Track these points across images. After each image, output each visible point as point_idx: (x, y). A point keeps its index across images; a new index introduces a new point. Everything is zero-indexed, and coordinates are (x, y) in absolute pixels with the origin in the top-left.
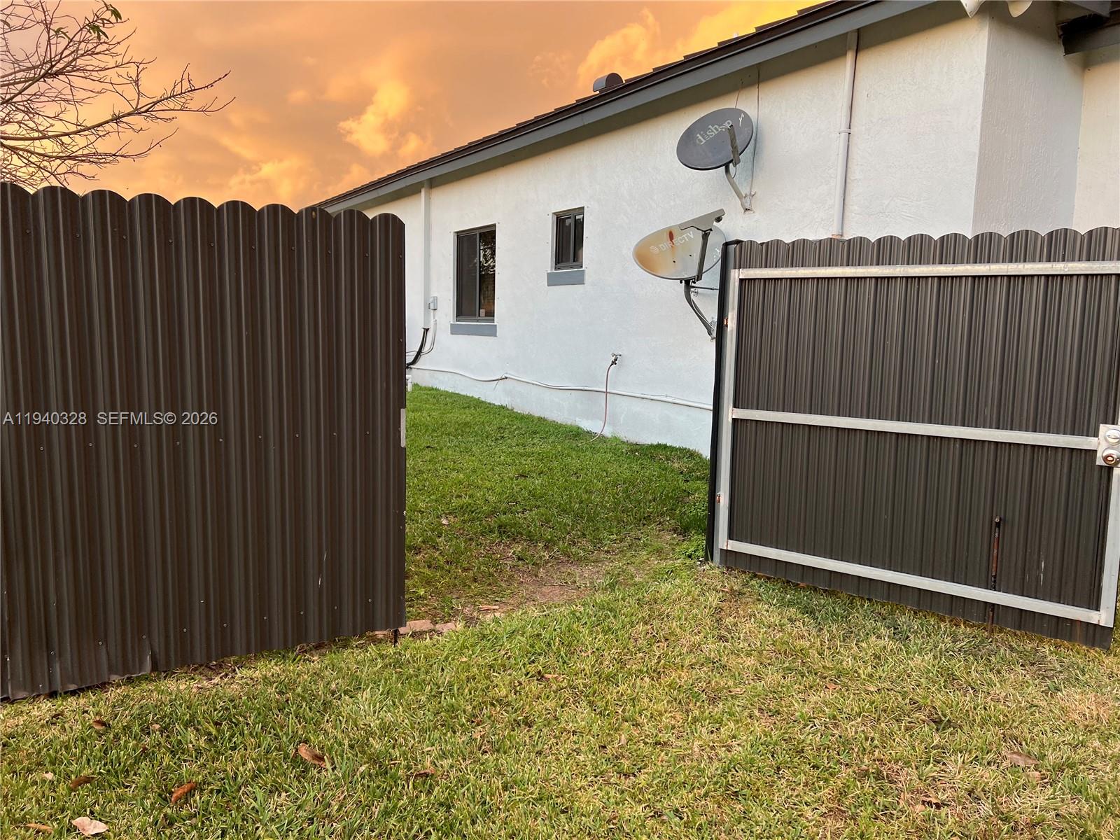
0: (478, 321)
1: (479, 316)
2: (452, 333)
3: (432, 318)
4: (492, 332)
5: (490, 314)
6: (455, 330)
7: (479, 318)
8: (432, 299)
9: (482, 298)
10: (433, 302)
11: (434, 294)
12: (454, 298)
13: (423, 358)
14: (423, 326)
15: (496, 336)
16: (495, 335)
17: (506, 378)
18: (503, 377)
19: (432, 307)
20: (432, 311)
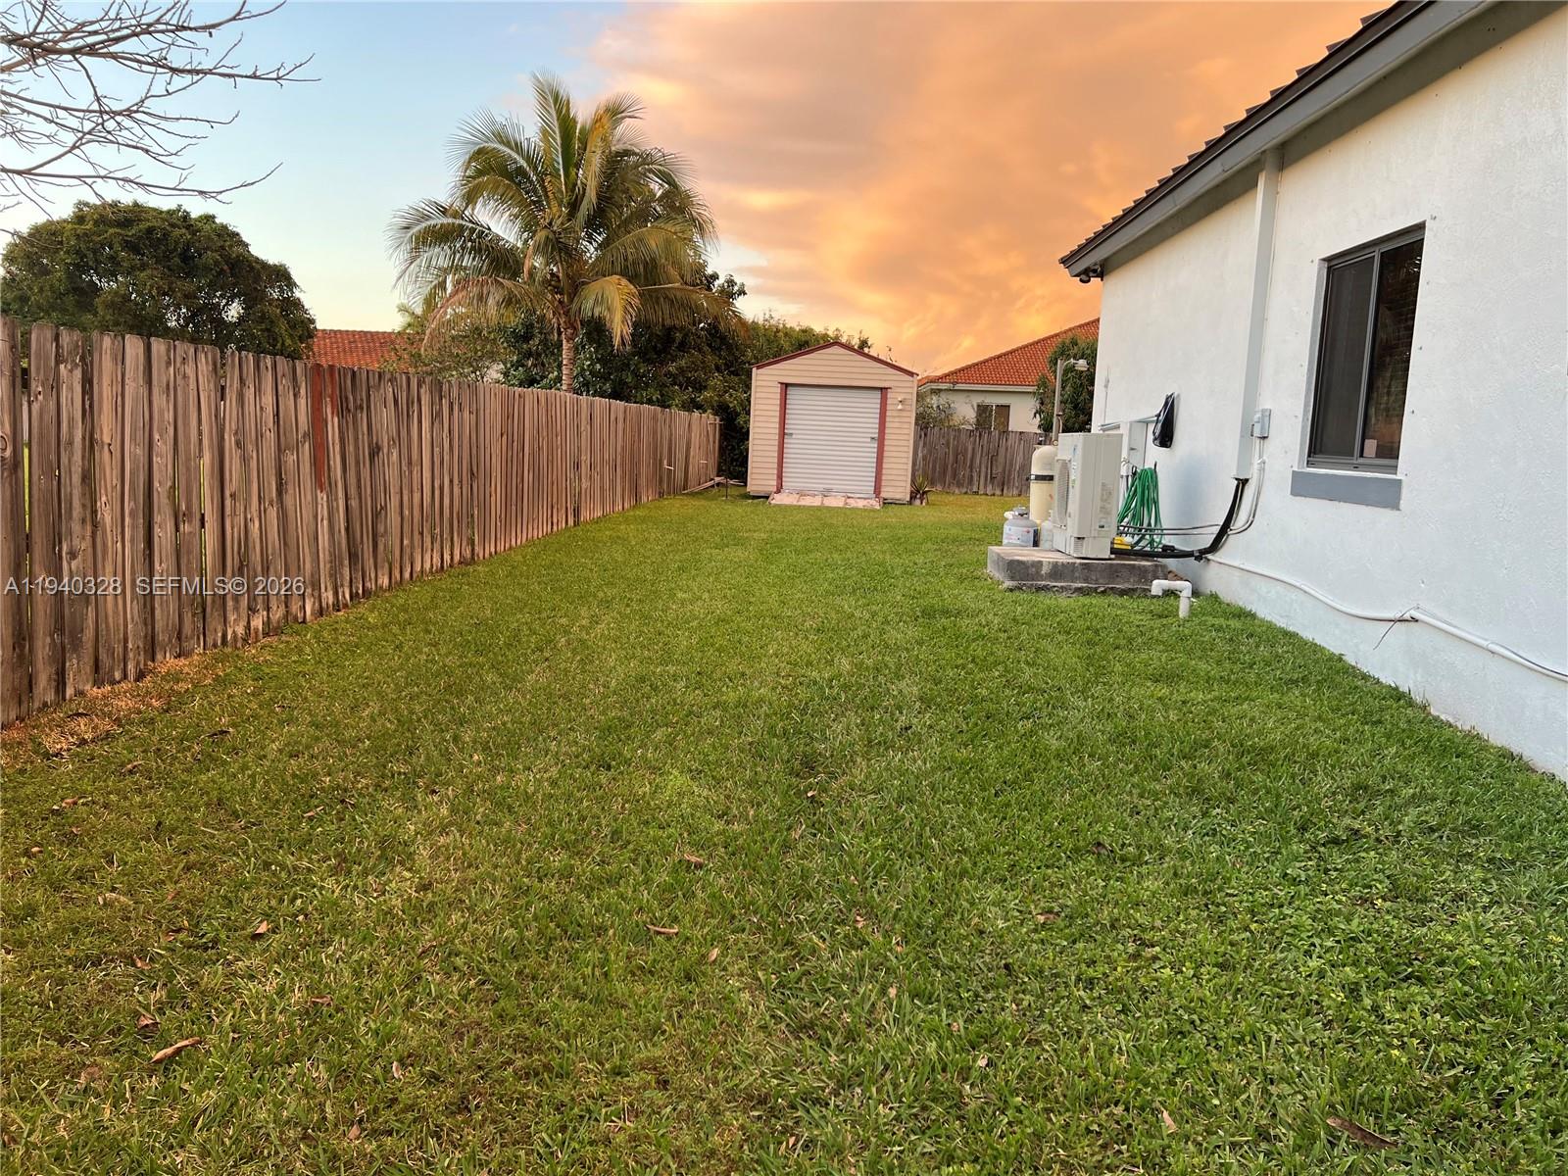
0: (1356, 468)
1: (1361, 456)
2: (1294, 493)
3: (1257, 456)
4: (1389, 497)
5: (1389, 451)
6: (1301, 486)
7: (1361, 460)
8: (1258, 415)
9: (1372, 411)
10: (1261, 421)
11: (1266, 402)
12: (1305, 411)
13: (1232, 542)
14: (1234, 473)
15: (1396, 506)
16: (1393, 503)
17: (1414, 620)
18: (1407, 616)
19: (1257, 433)
20: (1258, 441)
